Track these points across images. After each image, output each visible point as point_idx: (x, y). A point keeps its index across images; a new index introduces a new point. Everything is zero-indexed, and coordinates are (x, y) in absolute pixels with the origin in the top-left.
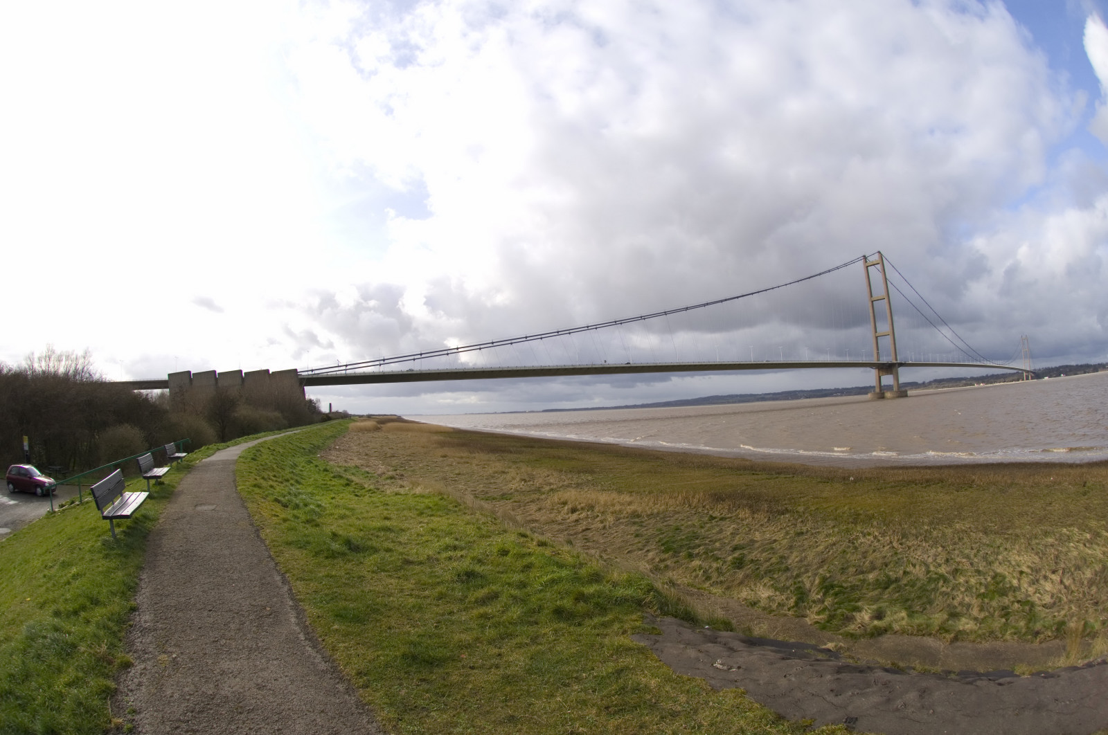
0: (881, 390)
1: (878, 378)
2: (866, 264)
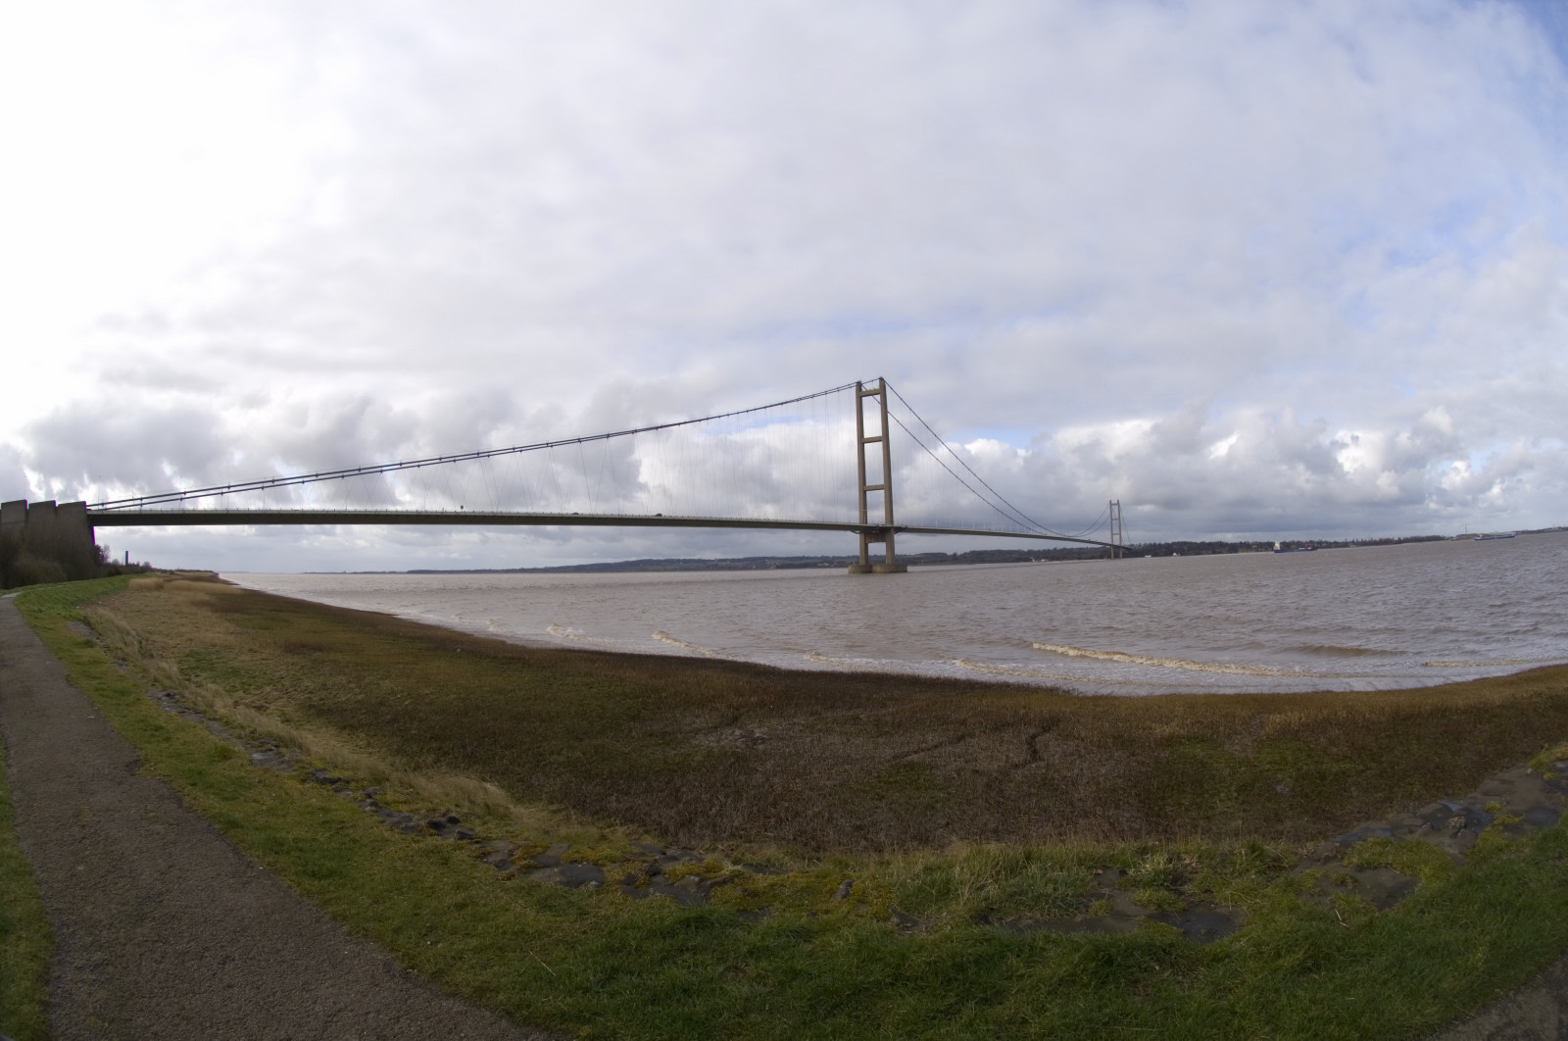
0: (867, 562)
1: (863, 546)
2: (861, 393)
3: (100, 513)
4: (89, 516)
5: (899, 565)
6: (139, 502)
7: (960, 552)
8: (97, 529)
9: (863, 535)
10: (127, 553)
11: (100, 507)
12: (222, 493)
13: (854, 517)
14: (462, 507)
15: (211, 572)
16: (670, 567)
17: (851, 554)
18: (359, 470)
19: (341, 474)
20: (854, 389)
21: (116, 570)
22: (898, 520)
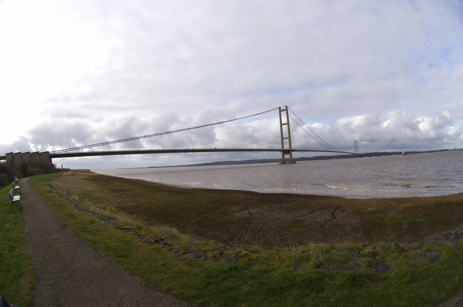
0: (284, 160)
1: (283, 156)
2: (280, 111)
3: (53, 154)
4: (50, 155)
5: (293, 161)
6: (65, 151)
7: (311, 157)
8: (52, 159)
9: (283, 153)
10: (62, 165)
11: (53, 153)
12: (91, 147)
13: (280, 147)
14: (164, 148)
15: (88, 170)
16: (226, 164)
17: (279, 158)
18: (132, 138)
19: (127, 140)
20: (278, 109)
21: (59, 170)
22: (293, 148)
